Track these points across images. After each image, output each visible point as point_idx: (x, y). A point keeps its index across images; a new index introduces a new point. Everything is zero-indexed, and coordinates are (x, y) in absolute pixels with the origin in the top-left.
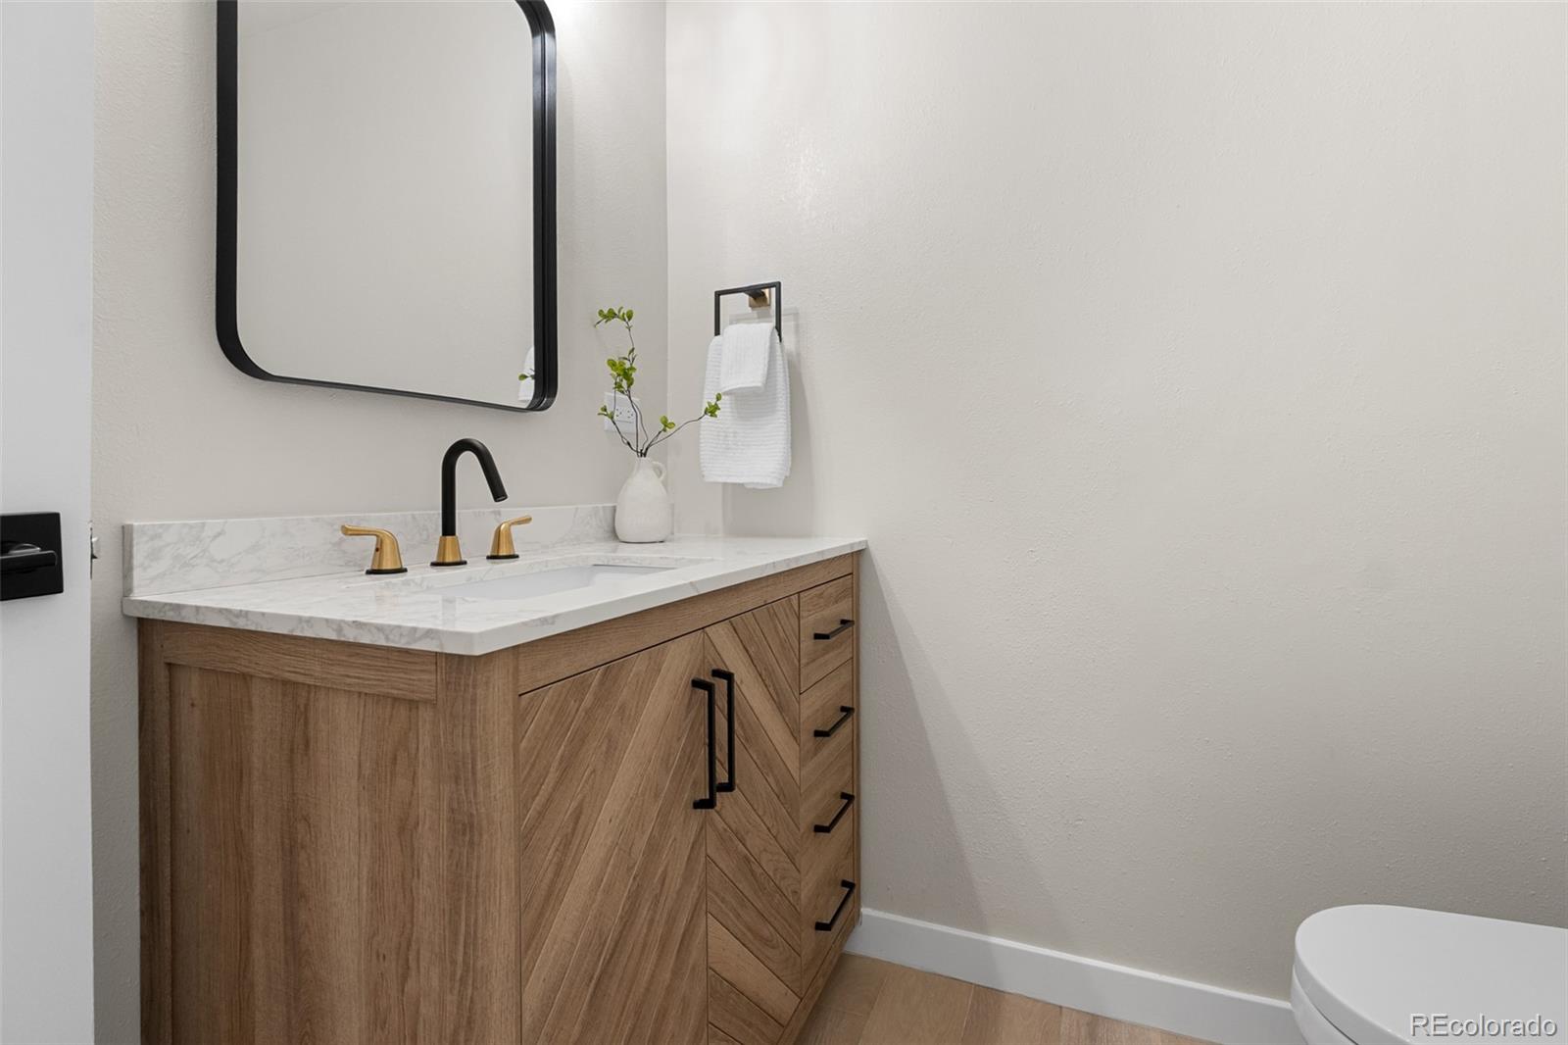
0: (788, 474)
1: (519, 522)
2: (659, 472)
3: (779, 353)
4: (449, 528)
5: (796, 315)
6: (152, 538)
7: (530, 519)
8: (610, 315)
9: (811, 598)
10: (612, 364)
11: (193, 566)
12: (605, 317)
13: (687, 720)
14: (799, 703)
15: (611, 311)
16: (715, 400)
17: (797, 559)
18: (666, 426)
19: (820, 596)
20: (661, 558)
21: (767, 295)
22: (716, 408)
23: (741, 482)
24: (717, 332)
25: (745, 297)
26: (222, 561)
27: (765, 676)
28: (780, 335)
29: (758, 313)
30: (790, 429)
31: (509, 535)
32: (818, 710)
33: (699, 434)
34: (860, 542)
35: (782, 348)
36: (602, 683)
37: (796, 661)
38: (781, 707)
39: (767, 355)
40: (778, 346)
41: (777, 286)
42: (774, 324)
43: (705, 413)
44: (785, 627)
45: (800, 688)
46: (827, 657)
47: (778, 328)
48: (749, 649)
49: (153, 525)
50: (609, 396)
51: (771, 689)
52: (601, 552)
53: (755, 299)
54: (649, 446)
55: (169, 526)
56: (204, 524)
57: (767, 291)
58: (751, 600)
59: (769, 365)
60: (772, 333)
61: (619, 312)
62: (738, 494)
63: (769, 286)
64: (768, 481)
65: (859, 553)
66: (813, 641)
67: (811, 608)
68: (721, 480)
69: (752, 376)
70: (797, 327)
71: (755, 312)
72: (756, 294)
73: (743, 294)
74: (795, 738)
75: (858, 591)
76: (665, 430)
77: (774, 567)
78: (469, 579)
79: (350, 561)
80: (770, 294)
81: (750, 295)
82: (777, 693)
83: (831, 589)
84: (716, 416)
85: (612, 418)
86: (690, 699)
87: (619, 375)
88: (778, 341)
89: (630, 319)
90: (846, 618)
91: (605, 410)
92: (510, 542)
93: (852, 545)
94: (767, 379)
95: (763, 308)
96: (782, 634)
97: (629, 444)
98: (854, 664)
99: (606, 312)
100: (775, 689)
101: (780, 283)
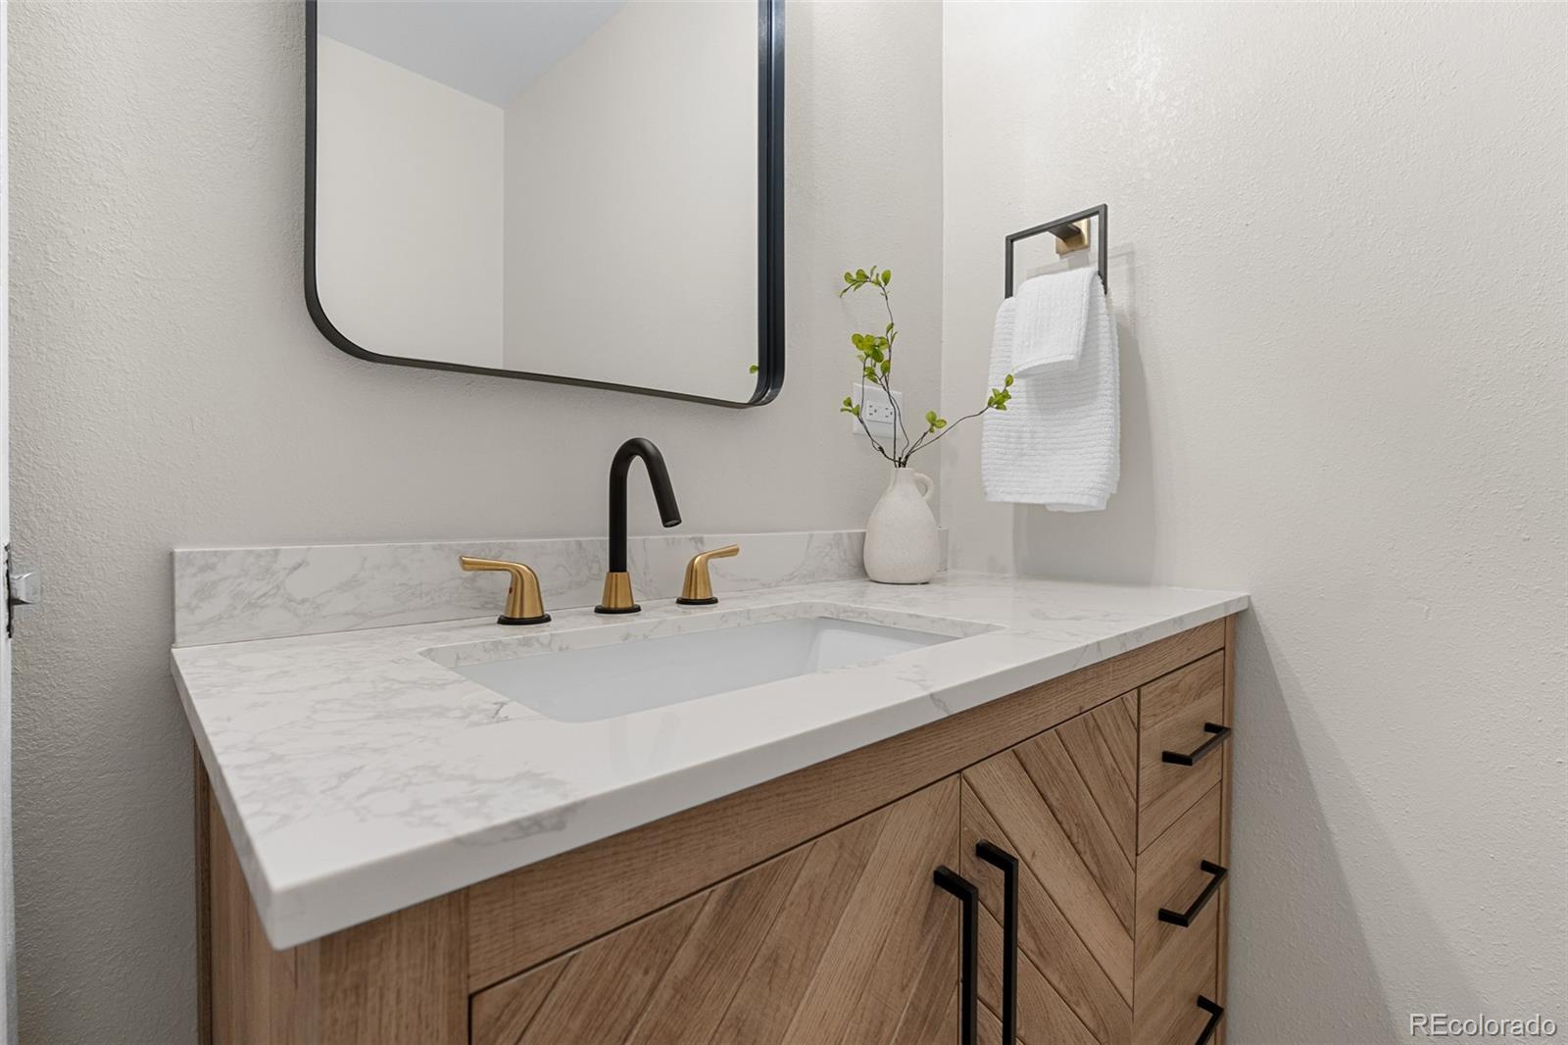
0: (1114, 492)
1: (721, 555)
2: (923, 487)
3: (1103, 309)
4: (618, 561)
5: (1130, 255)
6: (203, 569)
7: (737, 550)
8: (862, 278)
9: (1160, 695)
10: (858, 340)
11: (262, 607)
12: (854, 282)
13: (923, 949)
14: (1135, 871)
15: (860, 273)
16: (1004, 383)
17: (1138, 633)
18: (933, 425)
19: (1173, 689)
20: (910, 615)
21: (1084, 231)
22: (1006, 396)
23: (1042, 502)
24: (1009, 293)
25: (1050, 239)
26: (303, 601)
27: (1075, 836)
28: (1105, 283)
29: (1069, 261)
30: (1119, 423)
31: (706, 574)
32: (1166, 875)
33: (982, 436)
34: (1240, 599)
35: (1108, 303)
36: (719, 919)
37: (1132, 803)
38: (1103, 884)
39: (1084, 312)
40: (1102, 298)
41: (1102, 212)
42: (1095, 268)
43: (990, 405)
44: (1115, 748)
45: (1137, 849)
46: (1182, 786)
47: (1103, 274)
48: (1049, 794)
49: (204, 552)
50: (857, 387)
51: (1087, 858)
52: (839, 595)
53: (1064, 240)
54: (911, 452)
55: (226, 554)
56: (277, 552)
57: (1082, 225)
58: (1055, 710)
59: (1088, 329)
60: (1093, 280)
61: (872, 273)
62: (1034, 520)
63: (1087, 215)
64: (1084, 501)
65: (1237, 616)
66: (1163, 763)
67: (1158, 711)
68: (1009, 499)
69: (1059, 346)
70: (1132, 271)
71: (1066, 259)
72: (1067, 233)
73: (1047, 234)
74: (1127, 930)
75: (1233, 674)
76: (931, 430)
77: (1099, 650)
78: (626, 637)
79: (487, 603)
80: (1089, 228)
81: (1057, 235)
82: (1098, 863)
83: (1190, 677)
84: (1005, 408)
85: (858, 414)
86: (930, 908)
87: (868, 356)
88: (1103, 292)
89: (886, 282)
90: (1213, 722)
91: (850, 404)
92: (707, 584)
93: (1226, 605)
94: (1084, 350)
95: (1077, 253)
96: (1109, 760)
97: (881, 449)
98: (1224, 792)
99: (855, 277)
100: (1095, 855)
101: (1106, 206)
